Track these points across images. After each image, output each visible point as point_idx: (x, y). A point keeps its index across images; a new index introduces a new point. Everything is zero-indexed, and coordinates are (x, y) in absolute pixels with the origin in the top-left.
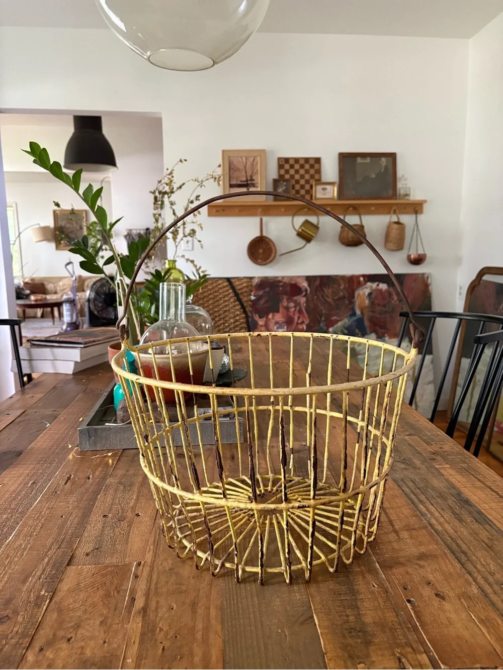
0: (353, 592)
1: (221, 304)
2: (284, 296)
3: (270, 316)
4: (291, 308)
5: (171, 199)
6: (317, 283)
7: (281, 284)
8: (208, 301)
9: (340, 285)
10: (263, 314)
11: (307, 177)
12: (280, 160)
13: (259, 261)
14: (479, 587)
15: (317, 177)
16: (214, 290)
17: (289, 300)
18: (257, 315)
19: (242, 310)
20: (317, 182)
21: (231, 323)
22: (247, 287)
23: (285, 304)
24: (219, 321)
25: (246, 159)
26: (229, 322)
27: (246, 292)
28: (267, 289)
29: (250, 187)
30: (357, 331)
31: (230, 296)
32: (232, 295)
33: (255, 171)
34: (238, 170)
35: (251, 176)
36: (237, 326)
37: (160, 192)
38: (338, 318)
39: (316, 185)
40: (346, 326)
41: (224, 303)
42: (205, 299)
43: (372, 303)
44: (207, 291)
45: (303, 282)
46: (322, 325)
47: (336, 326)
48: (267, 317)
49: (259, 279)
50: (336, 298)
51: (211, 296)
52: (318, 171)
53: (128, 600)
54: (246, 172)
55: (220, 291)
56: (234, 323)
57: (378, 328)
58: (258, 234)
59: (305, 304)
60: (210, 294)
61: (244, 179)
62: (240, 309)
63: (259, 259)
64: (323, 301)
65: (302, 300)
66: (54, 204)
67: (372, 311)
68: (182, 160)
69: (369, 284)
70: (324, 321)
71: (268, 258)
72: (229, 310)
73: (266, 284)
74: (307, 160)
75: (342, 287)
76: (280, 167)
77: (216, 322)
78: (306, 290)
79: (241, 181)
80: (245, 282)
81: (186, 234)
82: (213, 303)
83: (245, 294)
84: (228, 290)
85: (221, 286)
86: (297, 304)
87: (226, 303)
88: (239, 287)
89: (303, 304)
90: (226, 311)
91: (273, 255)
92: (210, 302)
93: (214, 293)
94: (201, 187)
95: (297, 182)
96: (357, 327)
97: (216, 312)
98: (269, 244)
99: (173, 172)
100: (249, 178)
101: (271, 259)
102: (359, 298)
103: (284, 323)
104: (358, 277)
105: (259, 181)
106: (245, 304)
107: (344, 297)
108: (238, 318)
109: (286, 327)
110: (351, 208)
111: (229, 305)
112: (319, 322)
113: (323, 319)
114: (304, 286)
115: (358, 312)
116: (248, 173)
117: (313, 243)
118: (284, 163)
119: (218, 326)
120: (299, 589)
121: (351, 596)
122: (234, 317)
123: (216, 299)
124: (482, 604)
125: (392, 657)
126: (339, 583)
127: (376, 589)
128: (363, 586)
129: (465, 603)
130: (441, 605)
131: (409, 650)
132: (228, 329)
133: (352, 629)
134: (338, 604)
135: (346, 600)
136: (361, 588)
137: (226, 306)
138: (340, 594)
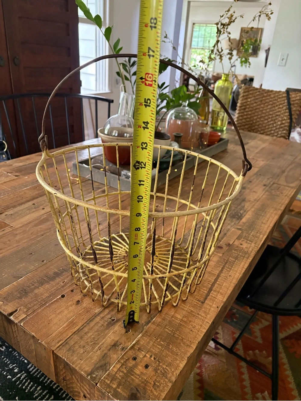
0: (52, 279)
1: (276, 110)
8: (267, 106)
16: (274, 99)
19: (289, 117)
21: (278, 125)
24: (270, 121)
26: (277, 124)
27: (297, 103)
31: (284, 105)
32: (286, 104)
41: (278, 109)
44: (270, 99)
51: (271, 103)
55: (279, 100)
56: (281, 124)
60: (271, 101)
62: (288, 115)
72: (280, 115)
77: (268, 122)
82: (271, 108)
83: (296, 105)
84: (285, 100)
87: (280, 110)
88: (294, 99)
90: (277, 115)
92: (269, 107)
93: (274, 100)
97: (270, 114)
106: (293, 113)
108: (284, 122)
111: (281, 111)
119: (269, 125)
120: (38, 266)
121: (48, 280)
122: (282, 121)
123: (273, 105)
124: (86, 317)
125: (15, 308)
126: (55, 273)
127: (62, 283)
128: (60, 279)
129: (81, 312)
130: (71, 306)
131: (25, 310)
132: (274, 128)
133: (25, 290)
134: (38, 279)
135: (45, 280)
136: (58, 280)
137: (279, 111)
138: (46, 277)
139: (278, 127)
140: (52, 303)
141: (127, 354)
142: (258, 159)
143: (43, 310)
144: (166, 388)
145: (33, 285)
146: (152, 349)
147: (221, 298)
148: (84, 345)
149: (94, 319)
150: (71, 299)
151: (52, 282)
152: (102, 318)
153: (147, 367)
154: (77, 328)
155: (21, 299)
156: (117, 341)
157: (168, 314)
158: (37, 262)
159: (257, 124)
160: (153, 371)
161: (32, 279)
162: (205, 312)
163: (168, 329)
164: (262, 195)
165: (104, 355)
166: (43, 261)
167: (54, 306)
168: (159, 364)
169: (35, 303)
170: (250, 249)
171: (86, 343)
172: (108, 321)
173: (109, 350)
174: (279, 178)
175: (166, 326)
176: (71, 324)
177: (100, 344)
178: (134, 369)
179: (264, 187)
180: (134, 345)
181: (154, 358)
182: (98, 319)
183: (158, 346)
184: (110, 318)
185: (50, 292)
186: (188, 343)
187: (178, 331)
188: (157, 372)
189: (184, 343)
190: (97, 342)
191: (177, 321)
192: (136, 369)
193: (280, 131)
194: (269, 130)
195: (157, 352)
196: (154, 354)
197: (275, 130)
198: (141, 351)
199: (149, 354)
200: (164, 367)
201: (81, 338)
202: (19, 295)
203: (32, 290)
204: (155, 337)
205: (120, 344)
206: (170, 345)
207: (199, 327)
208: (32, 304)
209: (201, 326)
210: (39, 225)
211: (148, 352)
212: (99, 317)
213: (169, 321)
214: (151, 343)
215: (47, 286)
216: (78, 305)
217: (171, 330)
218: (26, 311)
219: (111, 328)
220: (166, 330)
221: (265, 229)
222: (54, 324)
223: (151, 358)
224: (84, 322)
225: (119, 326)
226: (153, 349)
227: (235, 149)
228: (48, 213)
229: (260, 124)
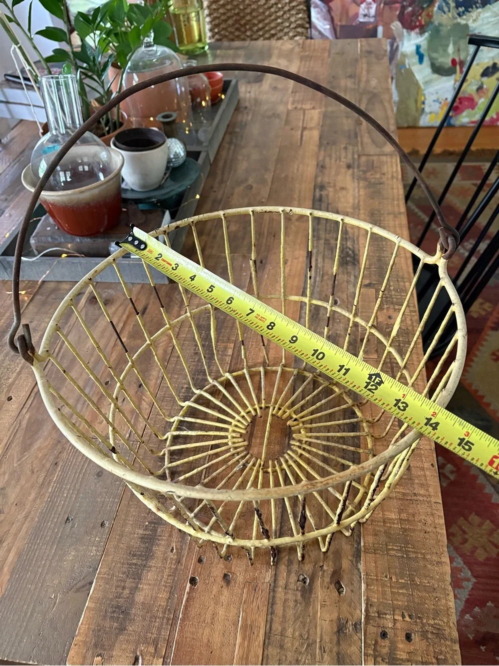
0: (148, 556)
21: (286, 4)
26: (283, 2)
56: (290, 2)
77: (267, 2)
119: (270, 8)
120: (100, 542)
121: (143, 560)
124: (260, 602)
125: (131, 655)
126: (142, 538)
127: (171, 555)
128: (162, 548)
129: (245, 595)
130: (220, 593)
131: (152, 649)
132: (281, 13)
133: (118, 607)
134: (124, 570)
135: (136, 564)
136: (159, 550)
138: (134, 555)
139: (287, 8)
140: (186, 607)
141: (368, 634)
142: (304, 106)
143: (181, 631)
144: (455, 657)
145: (124, 588)
146: (395, 602)
147: (426, 445)
148: (295, 658)
149: (274, 597)
150: (212, 579)
151: (152, 563)
152: (285, 588)
153: (408, 637)
154: (262, 632)
155: (125, 629)
156: (339, 619)
157: (375, 521)
158: (94, 533)
159: (248, 11)
160: (422, 640)
161: (113, 575)
162: (422, 485)
163: (393, 549)
164: (357, 190)
165: (338, 657)
166: (102, 525)
167: (193, 612)
168: (422, 622)
169: (157, 624)
170: (409, 322)
171: (295, 651)
172: (300, 588)
173: (338, 643)
174: (359, 139)
175: (386, 544)
176: (246, 631)
177: (318, 640)
178: (395, 654)
179: (350, 171)
180: (367, 610)
181: (410, 616)
182: (280, 594)
183: (401, 591)
184: (298, 581)
185: (165, 586)
186: (434, 558)
187: (409, 544)
188: (427, 638)
189: (431, 563)
190: (311, 641)
191: (395, 526)
192: (399, 653)
193: (293, 15)
194: (273, 17)
195: (406, 604)
196: (405, 609)
197: (283, 15)
198: (384, 616)
199: (399, 615)
200: (432, 622)
201: (282, 647)
202: (116, 624)
203: (131, 600)
204: (386, 577)
205: (347, 622)
206: (416, 579)
207: (432, 519)
208: (154, 630)
209: (432, 515)
210: (31, 445)
211: (394, 611)
212: (280, 589)
213: (385, 532)
214: (388, 590)
215: (150, 576)
216: (231, 585)
217: (399, 548)
218: (156, 650)
219: (312, 600)
220: (392, 552)
221: (404, 267)
222: (220, 648)
223: (405, 619)
224: (264, 612)
225: (322, 588)
226: (397, 600)
227: (252, 95)
228: (27, 406)
229: (253, 10)
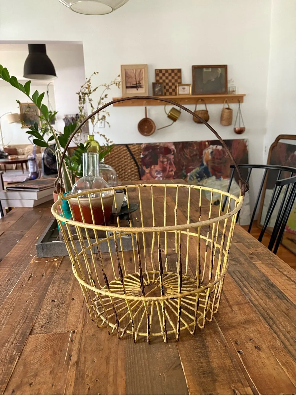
0: (205, 347)
1: (122, 161)
2: (161, 155)
3: (153, 167)
4: (165, 162)
5: (90, 97)
6: (181, 146)
7: (159, 147)
8: (115, 159)
9: (194, 148)
10: (148, 166)
11: (173, 81)
12: (157, 71)
13: (145, 133)
14: (281, 341)
15: (179, 81)
16: (118, 152)
17: (164, 157)
18: (145, 167)
19: (135, 164)
20: (179, 84)
21: (129, 172)
22: (138, 150)
23: (161, 159)
24: (121, 171)
25: (136, 71)
26: (128, 172)
27: (137, 153)
28: (150, 151)
29: (139, 88)
30: (204, 174)
32: (129, 155)
33: (141, 78)
34: (131, 77)
35: (139, 81)
36: (133, 174)
37: (83, 93)
38: (193, 167)
39: (179, 86)
40: (198, 172)
41: (124, 160)
42: (113, 158)
43: (213, 158)
44: (114, 153)
45: (172, 146)
46: (183, 171)
47: (192, 172)
48: (151, 168)
49: (145, 145)
50: (192, 155)
51: (116, 156)
52: (180, 77)
53: (67, 356)
54: (136, 79)
55: (122, 153)
56: (131, 172)
57: (217, 173)
58: (144, 117)
59: (173, 160)
60: (116, 155)
61: (135, 83)
63: (145, 132)
64: (184, 157)
65: (172, 157)
66: (16, 102)
67: (213, 163)
68: (96, 72)
69: (211, 146)
70: (185, 169)
71: (151, 132)
72: (128, 165)
73: (150, 147)
74: (173, 70)
75: (195, 148)
76: (157, 75)
77: (120, 172)
78: (174, 151)
79: (133, 84)
80: (137, 147)
81: (100, 119)
82: (118, 160)
83: (137, 155)
84: (127, 152)
85: (122, 150)
86: (168, 159)
88: (133, 150)
89: (172, 159)
90: (125, 165)
91: (153, 130)
92: (116, 160)
93: (118, 154)
94: (108, 89)
95: (167, 84)
96: (204, 172)
97: (120, 166)
98: (151, 123)
99: (90, 80)
100: (138, 82)
101: (152, 132)
102: (205, 155)
103: (161, 171)
104: (205, 142)
105: (144, 84)
106: (137, 161)
107: (196, 155)
108: (133, 169)
109: (162, 173)
110: (200, 100)
111: (127, 161)
112: (182, 170)
113: (184, 168)
114: (172, 148)
115: (205, 163)
116: (137, 79)
117: (177, 122)
118: (159, 72)
119: (121, 174)
120: (172, 346)
121: (203, 350)
122: (131, 169)
123: (119, 158)
125: (229, 390)
127: (219, 345)
129: (273, 352)
130: (258, 354)
131: (240, 384)
132: (127, 176)
133: (205, 371)
134: (196, 355)
135: (201, 352)
136: (210, 344)
137: (126, 162)
138: (197, 349)
139: (130, 174)
140: (244, 363)
143: (250, 373)
145: (202, 363)
149: (288, 350)
150: (250, 350)
151: (210, 350)
155: (217, 380)
161: (191, 359)
167: (250, 364)
169: (234, 373)
170: (265, 251)
176: (285, 365)
182: (290, 348)
185: (226, 357)
193: (133, 177)
194: (123, 178)
197: (128, 177)
202: (209, 379)
203: (210, 367)
208: (235, 376)
212: (289, 346)
215: (213, 355)
216: (262, 350)
218: (242, 384)
222: (278, 375)
224: (289, 356)
